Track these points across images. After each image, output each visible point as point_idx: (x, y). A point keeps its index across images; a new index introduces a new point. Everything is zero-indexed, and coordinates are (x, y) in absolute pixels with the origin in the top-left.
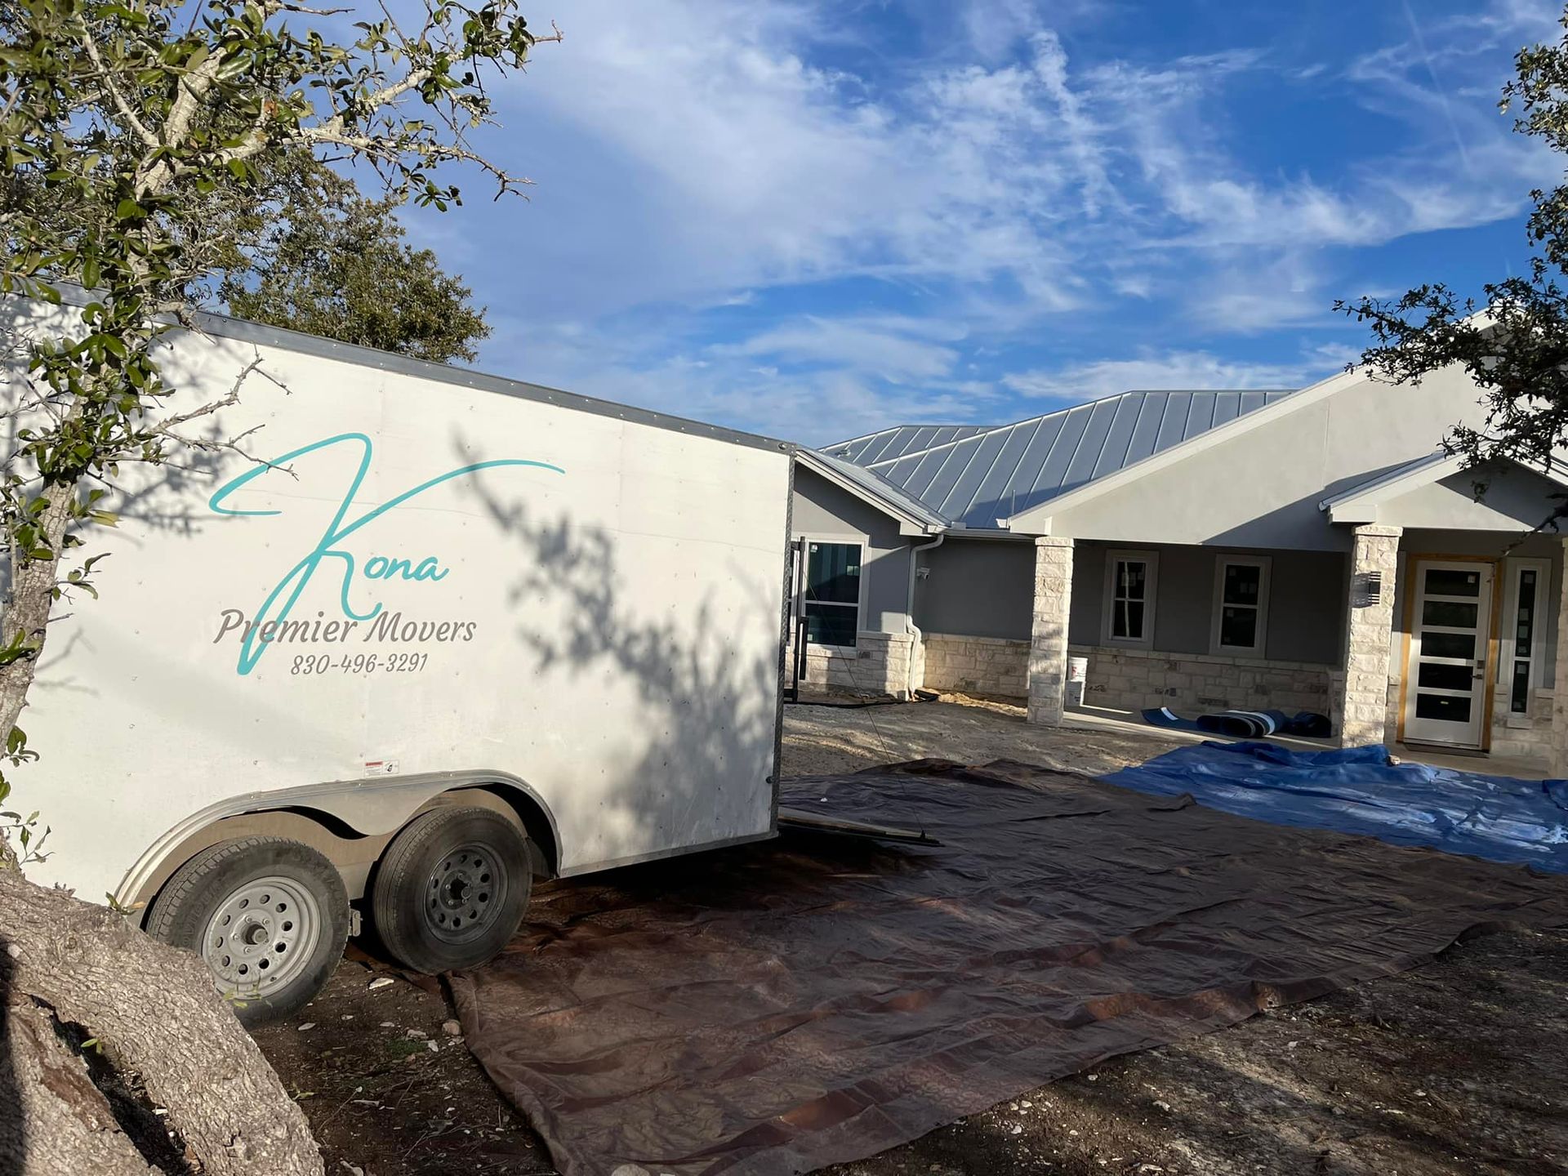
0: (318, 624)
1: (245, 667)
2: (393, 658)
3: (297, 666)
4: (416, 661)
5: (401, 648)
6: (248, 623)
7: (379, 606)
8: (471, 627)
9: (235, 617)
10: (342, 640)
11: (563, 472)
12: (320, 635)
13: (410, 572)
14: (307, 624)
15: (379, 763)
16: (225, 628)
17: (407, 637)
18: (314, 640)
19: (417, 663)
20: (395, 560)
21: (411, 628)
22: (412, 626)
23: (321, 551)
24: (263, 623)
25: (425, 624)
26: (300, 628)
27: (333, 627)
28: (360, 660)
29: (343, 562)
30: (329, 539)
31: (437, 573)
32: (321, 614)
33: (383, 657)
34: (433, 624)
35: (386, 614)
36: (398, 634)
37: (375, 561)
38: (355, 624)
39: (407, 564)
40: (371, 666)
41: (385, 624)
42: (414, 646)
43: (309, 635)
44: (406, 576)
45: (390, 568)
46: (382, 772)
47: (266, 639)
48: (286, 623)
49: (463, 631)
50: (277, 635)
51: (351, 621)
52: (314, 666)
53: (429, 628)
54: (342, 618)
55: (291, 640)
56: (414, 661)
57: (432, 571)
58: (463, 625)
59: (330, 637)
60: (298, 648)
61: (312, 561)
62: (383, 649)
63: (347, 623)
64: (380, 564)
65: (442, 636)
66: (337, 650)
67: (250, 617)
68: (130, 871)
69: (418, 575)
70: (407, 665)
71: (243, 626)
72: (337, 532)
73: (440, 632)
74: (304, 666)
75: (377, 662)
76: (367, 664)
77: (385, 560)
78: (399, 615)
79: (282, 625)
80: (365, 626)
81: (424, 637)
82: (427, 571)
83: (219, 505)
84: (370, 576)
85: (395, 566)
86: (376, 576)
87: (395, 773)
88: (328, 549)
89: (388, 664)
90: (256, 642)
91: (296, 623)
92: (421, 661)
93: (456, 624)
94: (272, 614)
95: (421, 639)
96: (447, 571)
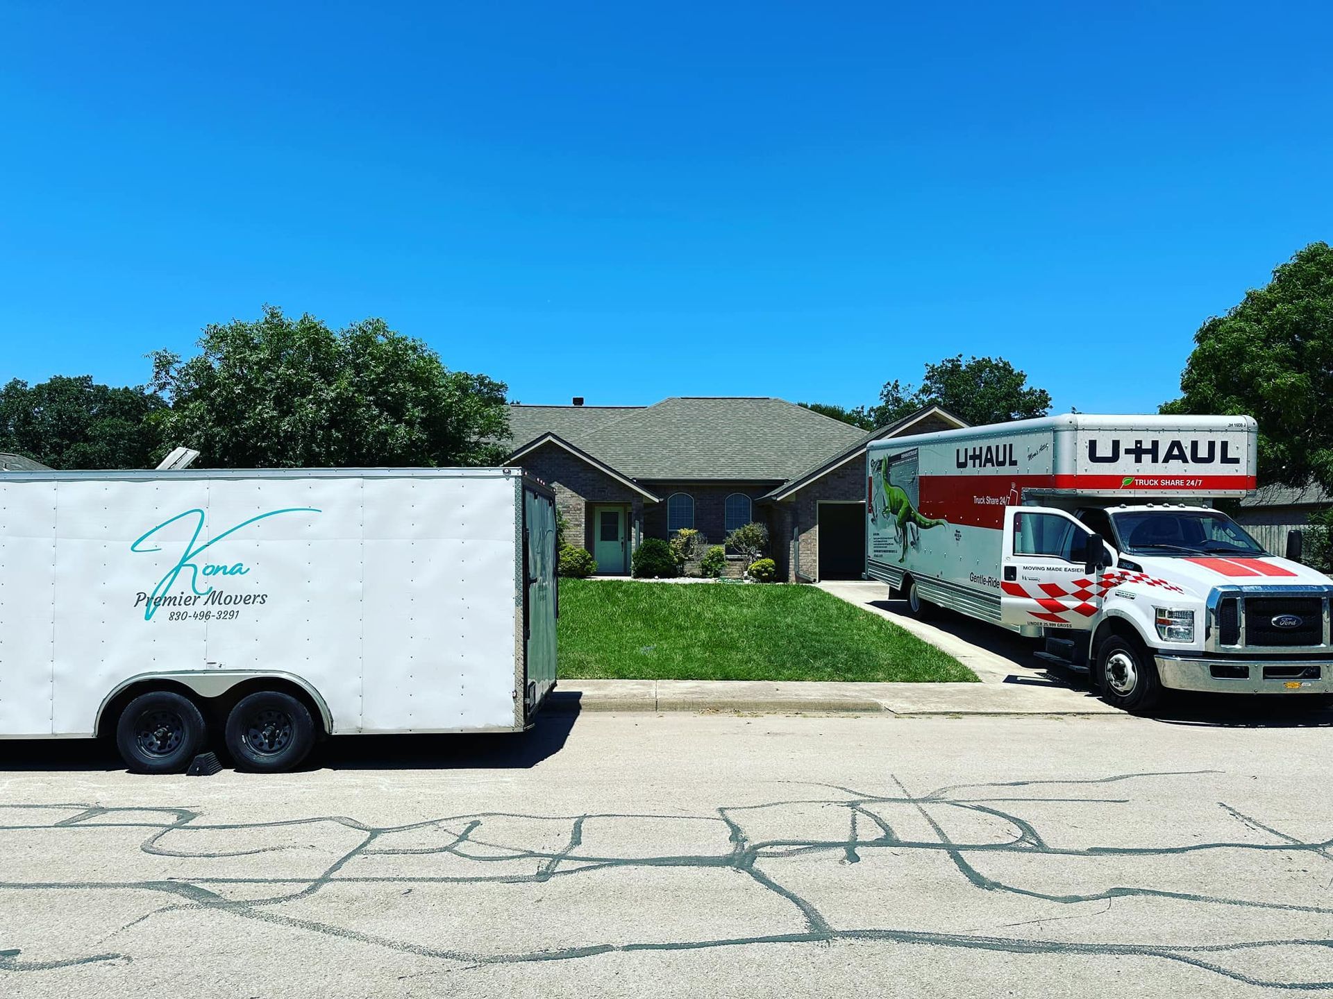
0: (181, 597)
1: (148, 617)
2: (220, 613)
3: (172, 616)
4: (233, 614)
5: (223, 608)
6: (148, 598)
7: (211, 588)
8: (264, 597)
9: (142, 596)
10: (193, 604)
11: (320, 511)
12: (182, 602)
13: (228, 570)
14: (176, 597)
15: (214, 663)
16: (138, 601)
17: (227, 602)
18: (180, 605)
19: (233, 615)
20: (218, 566)
21: (228, 599)
22: (229, 597)
23: (181, 564)
24: (155, 598)
25: (237, 596)
26: (172, 600)
27: (189, 599)
28: (202, 614)
29: (192, 568)
30: (185, 558)
31: (243, 571)
32: (182, 593)
33: (214, 613)
34: (241, 596)
35: (215, 592)
36: (222, 601)
37: (208, 567)
38: (199, 597)
39: (225, 567)
40: (207, 618)
41: (215, 597)
42: (231, 607)
43: (177, 602)
44: (225, 573)
45: (216, 570)
46: (216, 667)
47: (157, 605)
48: (166, 597)
49: (259, 599)
50: (162, 602)
51: (197, 596)
52: (180, 617)
53: (239, 598)
54: (193, 594)
55: (168, 605)
56: (232, 614)
57: (241, 568)
58: (259, 596)
59: (187, 603)
60: (172, 608)
61: (177, 570)
62: (215, 608)
63: (195, 597)
64: (210, 569)
65: (247, 602)
66: (191, 610)
67: (149, 595)
68: (105, 699)
69: (232, 573)
70: (228, 615)
71: (146, 599)
72: (189, 555)
73: (246, 600)
74: (175, 616)
75: (211, 615)
76: (207, 616)
77: (213, 566)
78: (222, 592)
79: (164, 599)
80: (204, 598)
81: (236, 602)
82: (237, 569)
83: (135, 549)
84: (205, 574)
85: (219, 569)
86: (210, 573)
87: (223, 668)
88: (186, 563)
89: (217, 615)
90: (152, 606)
91: (170, 597)
92: (235, 614)
93: (255, 595)
94: (159, 594)
95: (235, 603)
96: (249, 569)
